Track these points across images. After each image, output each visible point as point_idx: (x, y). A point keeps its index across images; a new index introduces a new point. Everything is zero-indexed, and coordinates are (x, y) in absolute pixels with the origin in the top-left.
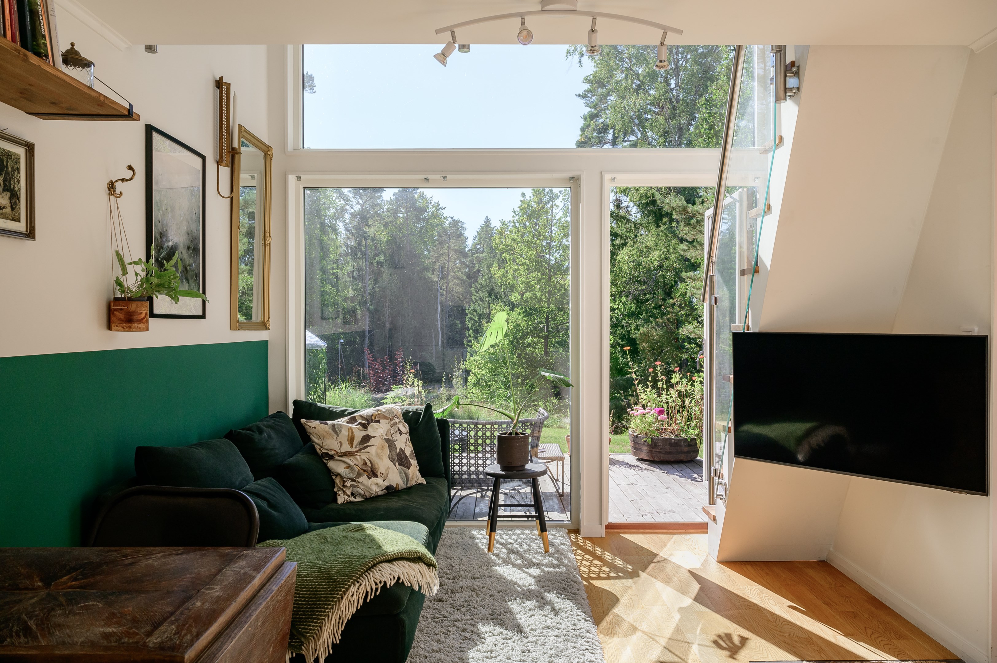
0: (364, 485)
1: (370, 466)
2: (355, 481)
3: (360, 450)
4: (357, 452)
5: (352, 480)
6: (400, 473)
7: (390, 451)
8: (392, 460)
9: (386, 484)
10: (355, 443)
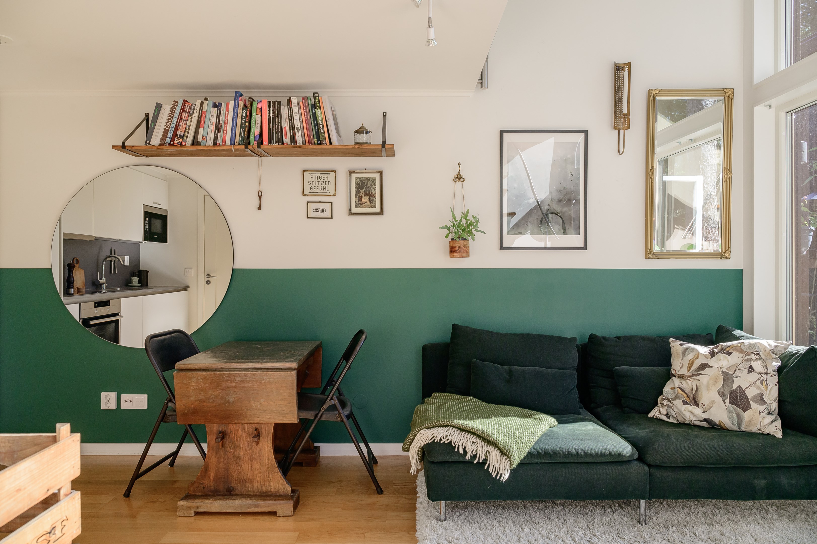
0: (677, 408)
1: (694, 393)
2: (670, 402)
3: (693, 375)
4: (689, 377)
5: (669, 401)
6: (729, 412)
7: (723, 385)
8: (722, 395)
9: (705, 416)
10: (693, 368)
